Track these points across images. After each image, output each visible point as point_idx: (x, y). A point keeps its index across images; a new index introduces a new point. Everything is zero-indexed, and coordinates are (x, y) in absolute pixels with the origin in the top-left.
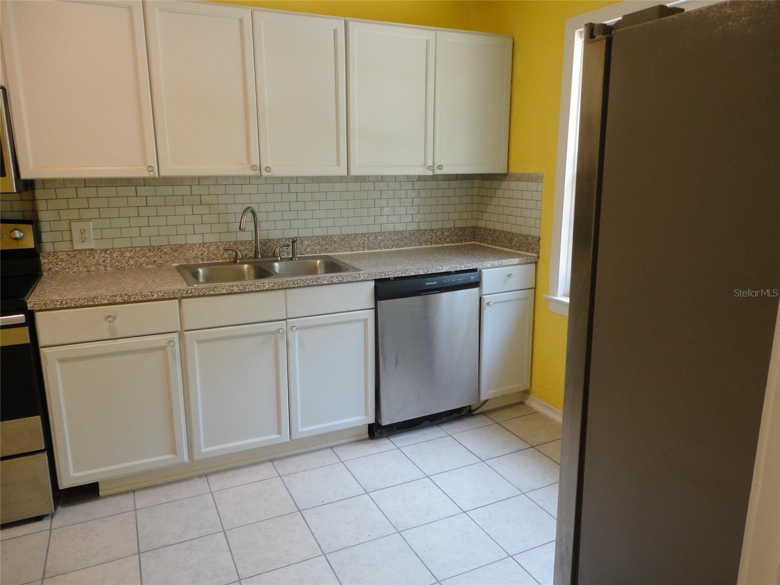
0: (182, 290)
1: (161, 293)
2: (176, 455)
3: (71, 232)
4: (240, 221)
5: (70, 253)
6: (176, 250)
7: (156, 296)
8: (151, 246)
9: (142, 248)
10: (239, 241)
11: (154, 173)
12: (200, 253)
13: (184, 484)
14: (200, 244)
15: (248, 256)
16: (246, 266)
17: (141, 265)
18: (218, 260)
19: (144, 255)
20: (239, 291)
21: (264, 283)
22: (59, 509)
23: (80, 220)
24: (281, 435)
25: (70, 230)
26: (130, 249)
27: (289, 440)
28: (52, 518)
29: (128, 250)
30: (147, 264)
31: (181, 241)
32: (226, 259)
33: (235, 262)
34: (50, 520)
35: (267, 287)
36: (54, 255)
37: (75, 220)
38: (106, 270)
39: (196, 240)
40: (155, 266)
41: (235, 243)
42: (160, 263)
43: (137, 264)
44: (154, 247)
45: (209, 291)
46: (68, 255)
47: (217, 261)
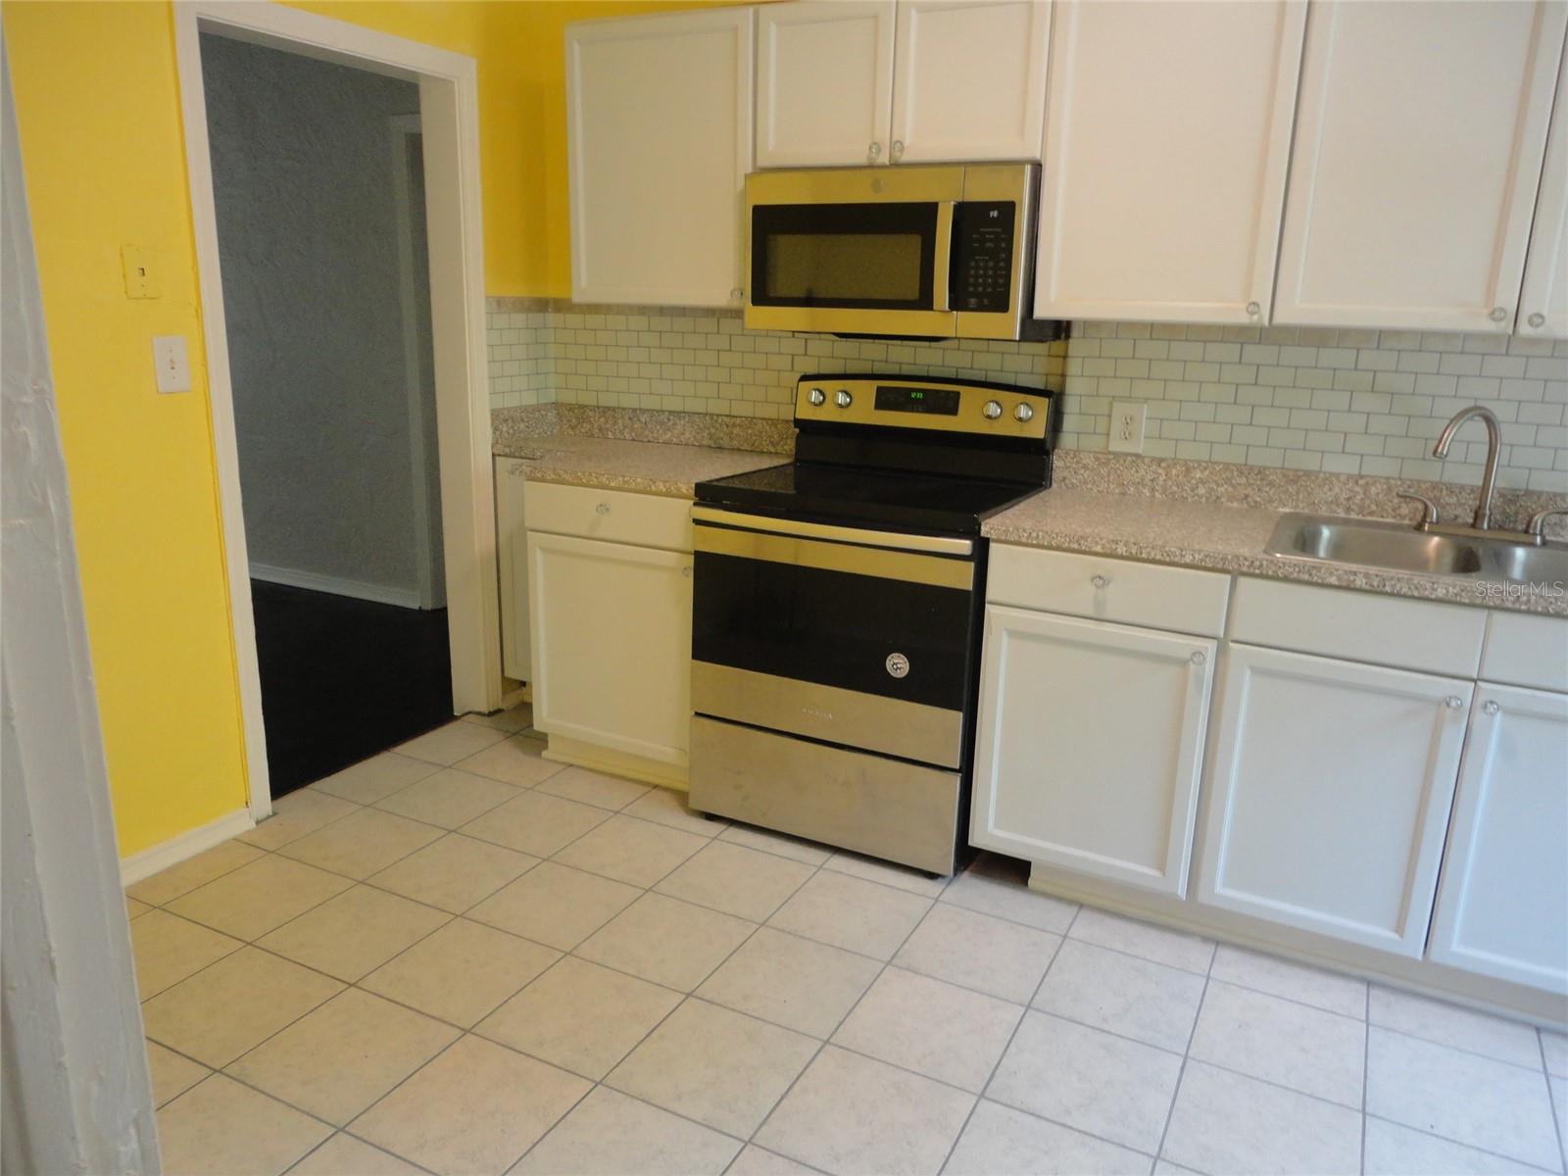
0: (1241, 559)
1: (1200, 554)
2: (1164, 874)
3: (1110, 420)
4: (1439, 437)
5: (1100, 456)
6: (1294, 481)
7: (1188, 559)
8: (1246, 465)
9: (1227, 466)
10: (1445, 484)
11: (1261, 317)
12: (1344, 496)
13: (1170, 937)
14: (1349, 477)
15: (1460, 520)
16: (1436, 540)
17: (1218, 498)
18: (1382, 517)
19: (1228, 481)
20: (1368, 587)
21: (1433, 583)
22: (965, 875)
23: (1129, 399)
24: (1402, 936)
25: (1110, 416)
26: (1204, 464)
27: (1420, 957)
28: (949, 884)
29: (1200, 465)
30: (1231, 499)
31: (1311, 463)
32: (1403, 517)
33: (1419, 528)
34: (943, 886)
35: (1441, 593)
36: (1075, 456)
37: (1121, 399)
38: (1154, 496)
39: (1346, 466)
40: (1245, 506)
41: (1435, 486)
42: (1256, 502)
43: (1211, 495)
44: (1252, 468)
45: (1299, 572)
46: (1097, 459)
47: (1380, 520)
